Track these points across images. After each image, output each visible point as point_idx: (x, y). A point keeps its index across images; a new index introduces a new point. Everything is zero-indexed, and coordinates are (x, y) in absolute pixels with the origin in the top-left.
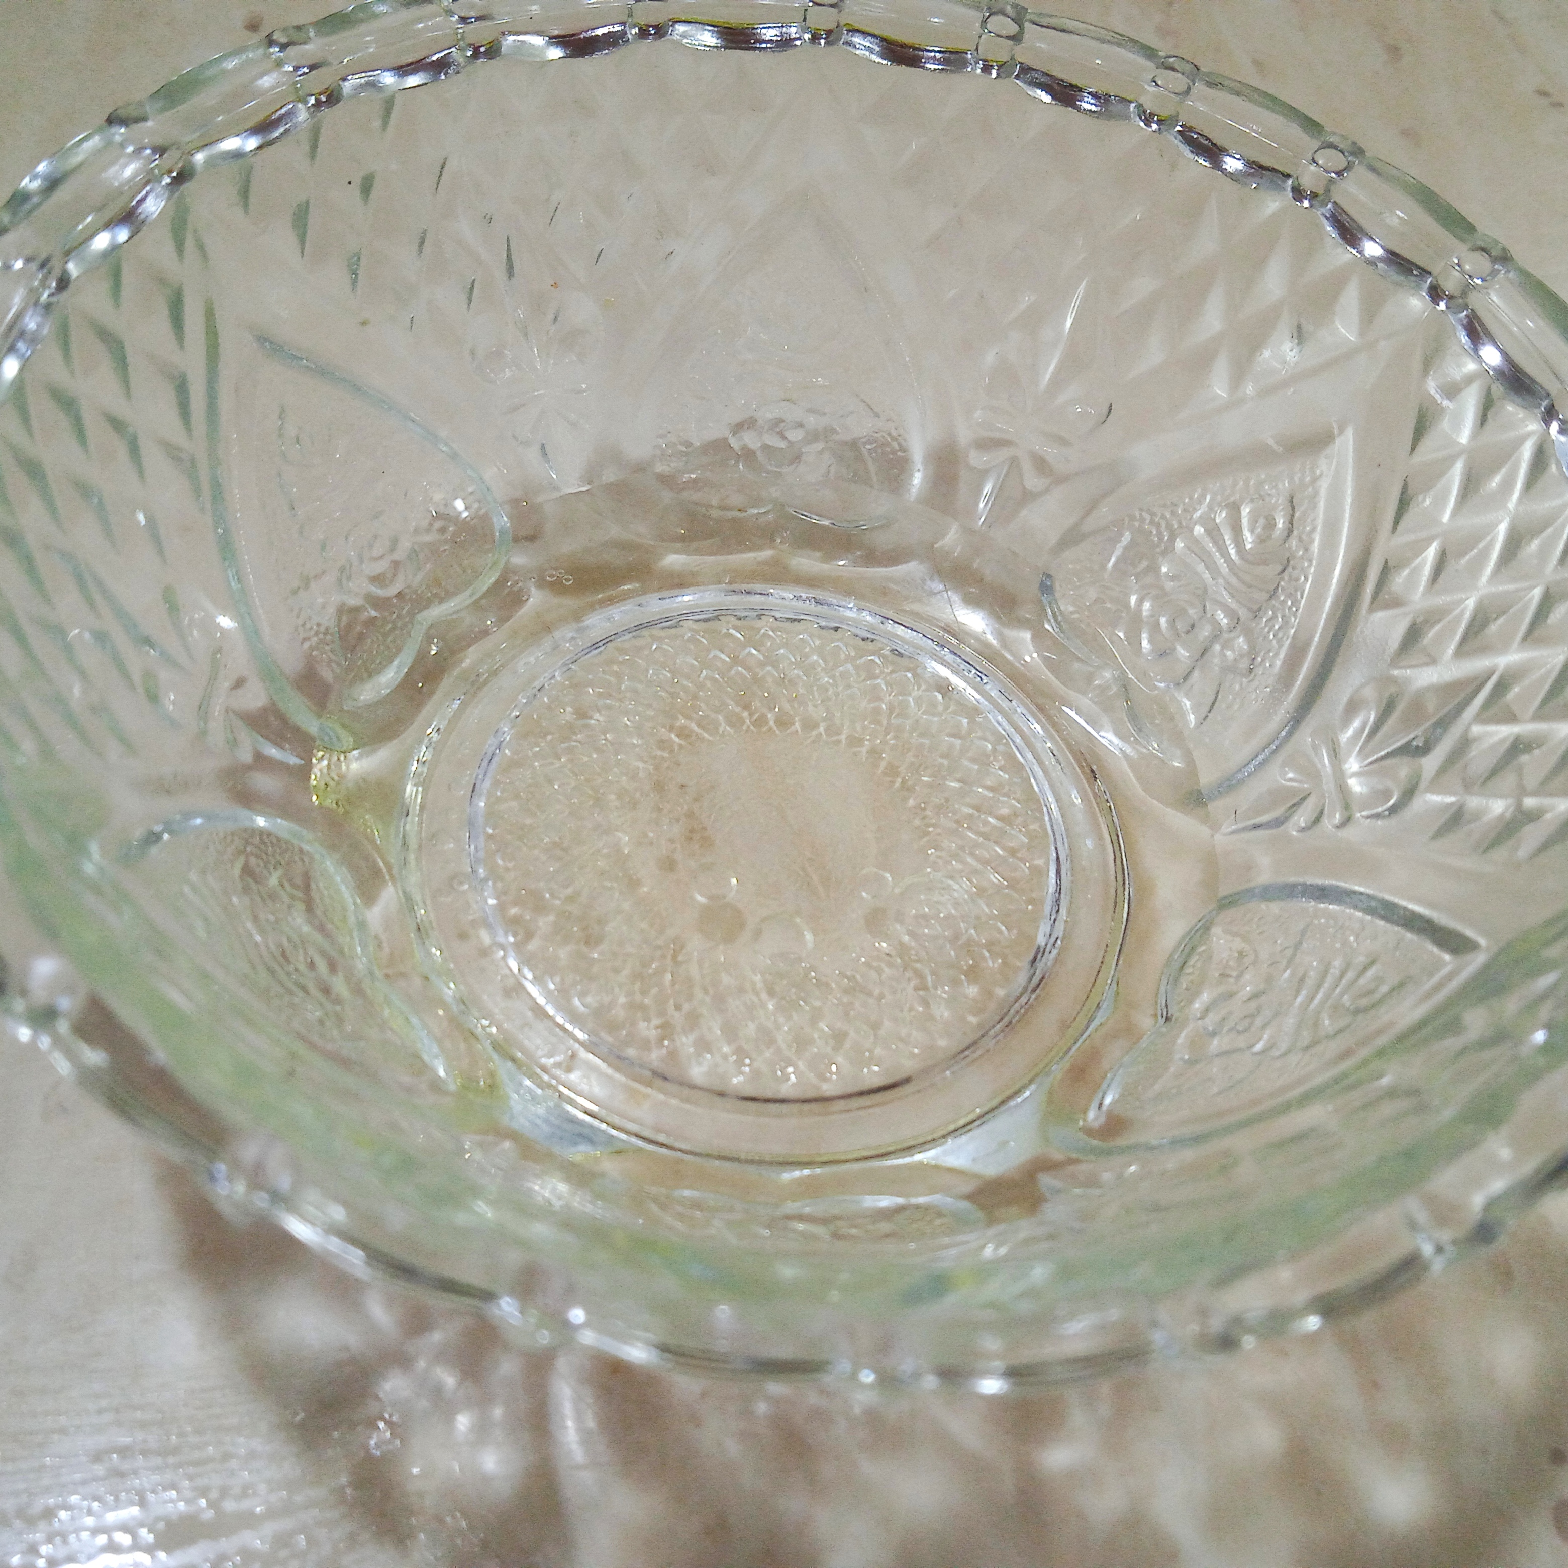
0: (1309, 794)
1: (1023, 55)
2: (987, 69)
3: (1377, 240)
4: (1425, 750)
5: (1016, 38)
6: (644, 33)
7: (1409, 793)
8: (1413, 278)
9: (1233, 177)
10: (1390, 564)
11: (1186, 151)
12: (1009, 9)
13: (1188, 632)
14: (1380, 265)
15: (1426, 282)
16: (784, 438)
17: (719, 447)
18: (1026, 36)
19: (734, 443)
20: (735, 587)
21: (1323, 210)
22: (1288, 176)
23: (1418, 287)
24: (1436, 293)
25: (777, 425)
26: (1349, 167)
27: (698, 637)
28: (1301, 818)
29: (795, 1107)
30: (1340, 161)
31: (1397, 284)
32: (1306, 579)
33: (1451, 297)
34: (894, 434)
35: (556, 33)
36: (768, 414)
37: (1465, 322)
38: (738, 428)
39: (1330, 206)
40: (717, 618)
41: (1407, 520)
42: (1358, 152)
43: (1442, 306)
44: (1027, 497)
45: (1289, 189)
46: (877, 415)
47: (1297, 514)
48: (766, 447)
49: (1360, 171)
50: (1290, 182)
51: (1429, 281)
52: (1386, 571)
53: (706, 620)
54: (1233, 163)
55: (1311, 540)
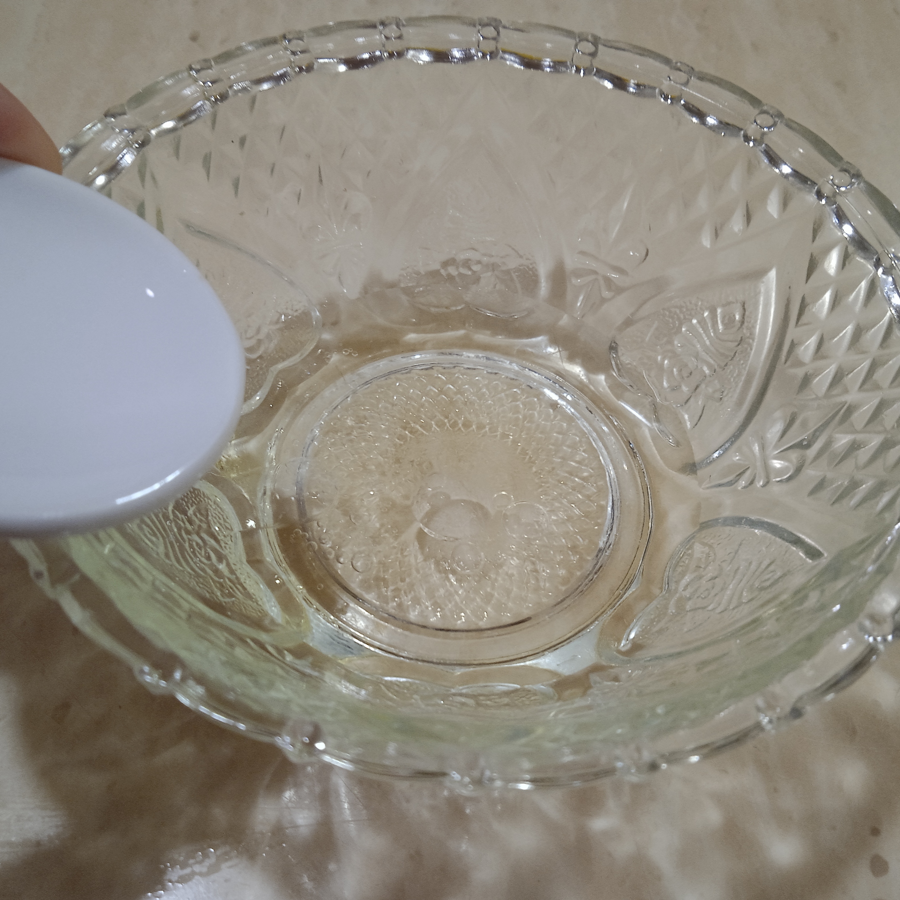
0: (748, 468)
1: (597, 63)
2: (578, 70)
3: (789, 165)
4: (809, 446)
5: (593, 55)
6: (391, 55)
7: (798, 470)
8: (808, 186)
9: (712, 128)
10: (795, 342)
11: (686, 114)
12: (590, 38)
13: (688, 377)
14: (791, 178)
15: (815, 188)
16: (470, 269)
17: (434, 274)
18: (599, 53)
19: (443, 272)
20: (443, 351)
21: (760, 148)
22: (742, 129)
23: (810, 192)
24: (820, 195)
25: (467, 264)
26: (774, 125)
27: (421, 379)
28: (743, 483)
29: (464, 634)
30: (771, 122)
31: (800, 189)
32: (751, 349)
33: (827, 198)
34: (531, 267)
35: (343, 57)
36: (462, 256)
37: (835, 210)
38: (445, 264)
39: (763, 145)
40: (431, 368)
41: (805, 319)
42: (780, 115)
43: (823, 202)
44: (604, 300)
45: (742, 136)
46: (521, 257)
47: (747, 313)
48: (460, 274)
49: (781, 127)
50: (742, 132)
51: (816, 188)
52: (793, 345)
53: (427, 369)
54: (711, 121)
55: (754, 327)
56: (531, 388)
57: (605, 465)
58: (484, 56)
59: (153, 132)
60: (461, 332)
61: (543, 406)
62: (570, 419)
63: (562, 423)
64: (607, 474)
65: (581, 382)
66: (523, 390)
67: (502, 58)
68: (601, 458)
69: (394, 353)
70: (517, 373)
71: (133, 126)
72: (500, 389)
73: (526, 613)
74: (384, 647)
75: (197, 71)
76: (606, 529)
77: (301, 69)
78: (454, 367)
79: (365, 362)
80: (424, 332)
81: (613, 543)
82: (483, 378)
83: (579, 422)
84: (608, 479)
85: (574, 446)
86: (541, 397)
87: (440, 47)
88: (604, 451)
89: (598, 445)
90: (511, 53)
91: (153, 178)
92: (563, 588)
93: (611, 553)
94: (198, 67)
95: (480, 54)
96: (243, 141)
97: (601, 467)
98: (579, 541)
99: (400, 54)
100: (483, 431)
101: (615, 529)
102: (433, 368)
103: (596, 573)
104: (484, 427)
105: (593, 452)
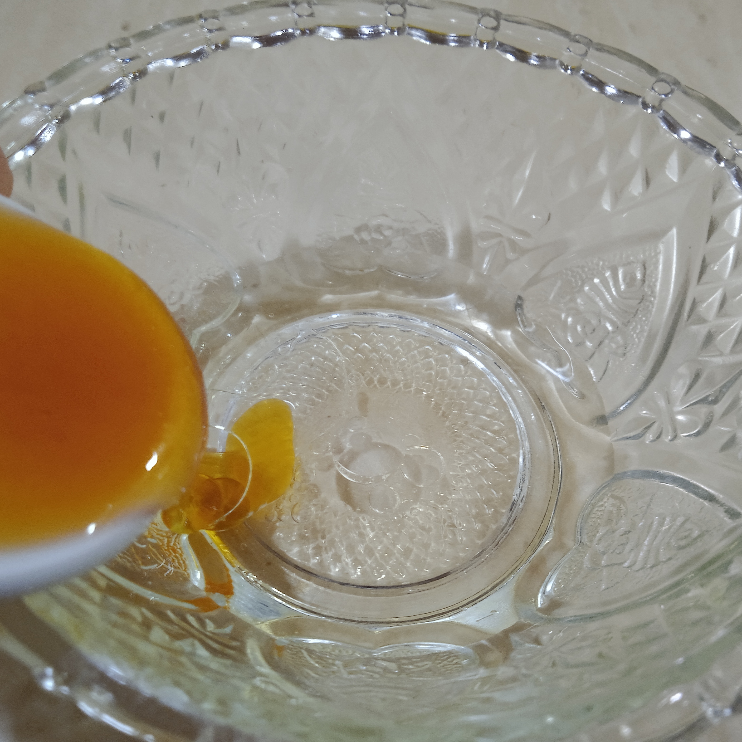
0: (655, 422)
1: (500, 37)
2: (481, 44)
3: (687, 130)
4: (715, 401)
5: (496, 29)
6: (303, 32)
7: (707, 425)
8: (707, 150)
9: (612, 97)
10: (697, 300)
11: (586, 84)
12: (492, 13)
13: (592, 333)
14: (689, 143)
15: (713, 152)
16: (382, 234)
17: (349, 239)
18: (501, 28)
19: (356, 237)
20: (359, 310)
21: (658, 114)
22: (639, 97)
23: (709, 155)
24: (719, 158)
25: (378, 229)
26: (672, 92)
28: (649, 437)
30: (667, 89)
31: (699, 153)
32: (653, 307)
33: (726, 161)
34: (439, 231)
35: (257, 35)
36: (375, 222)
37: (735, 173)
38: (358, 230)
39: (661, 112)
41: (705, 278)
42: (677, 83)
43: (722, 164)
44: (508, 262)
45: (640, 103)
46: (430, 222)
47: (648, 272)
48: (373, 239)
49: (678, 93)
50: (640, 100)
51: (715, 151)
52: (694, 304)
54: (611, 90)
55: (655, 286)
56: (442, 345)
57: (515, 419)
58: (392, 32)
59: (73, 108)
60: (375, 293)
61: (454, 362)
62: (480, 374)
63: (473, 379)
64: (517, 427)
65: (488, 338)
66: (434, 347)
67: (410, 34)
68: (511, 412)
69: (312, 314)
70: (428, 331)
71: (52, 101)
72: (413, 346)
73: (444, 568)
74: (307, 606)
75: (116, 49)
76: (518, 480)
77: (217, 46)
78: (369, 326)
79: (285, 323)
80: (341, 293)
81: (525, 495)
82: (396, 336)
83: (489, 377)
84: (518, 432)
85: (485, 401)
86: (452, 354)
87: (350, 24)
88: (513, 404)
89: (508, 399)
90: (417, 29)
91: (74, 152)
92: (480, 542)
93: (524, 505)
94: (117, 45)
95: (387, 31)
96: (162, 117)
97: (511, 421)
98: (493, 494)
99: (312, 31)
100: (398, 387)
101: (527, 482)
102: (349, 327)
103: (510, 526)
104: (399, 383)
105: (503, 405)
